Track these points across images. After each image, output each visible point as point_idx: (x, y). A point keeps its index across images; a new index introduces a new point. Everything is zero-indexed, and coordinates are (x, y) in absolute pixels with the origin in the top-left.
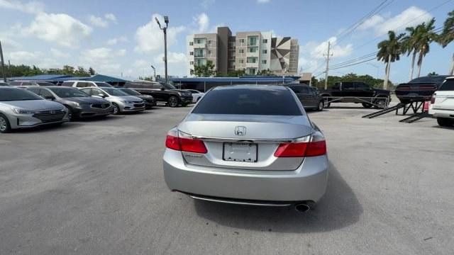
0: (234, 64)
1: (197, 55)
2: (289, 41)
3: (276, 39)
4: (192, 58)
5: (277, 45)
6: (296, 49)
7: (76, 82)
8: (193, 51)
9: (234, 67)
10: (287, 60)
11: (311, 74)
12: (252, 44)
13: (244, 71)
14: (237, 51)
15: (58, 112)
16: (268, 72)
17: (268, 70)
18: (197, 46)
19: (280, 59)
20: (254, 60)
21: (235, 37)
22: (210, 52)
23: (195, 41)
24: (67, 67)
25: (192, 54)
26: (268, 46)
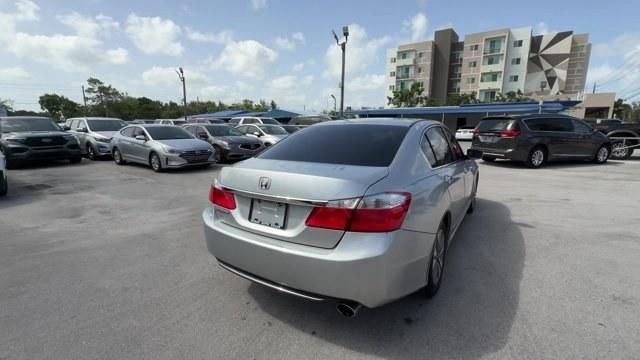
0: (459, 85)
1: (400, 75)
2: (569, 39)
3: (540, 38)
4: (393, 81)
5: (542, 48)
6: (584, 51)
7: (243, 118)
8: (394, 70)
9: (459, 89)
10: (561, 73)
11: (613, 94)
12: (492, 51)
13: (473, 95)
14: (465, 64)
15: (204, 152)
16: (517, 96)
17: (519, 92)
18: (402, 62)
19: (547, 72)
20: (494, 76)
21: (462, 43)
22: (420, 70)
23: (398, 56)
24: (246, 101)
25: (393, 74)
26: (524, 52)
